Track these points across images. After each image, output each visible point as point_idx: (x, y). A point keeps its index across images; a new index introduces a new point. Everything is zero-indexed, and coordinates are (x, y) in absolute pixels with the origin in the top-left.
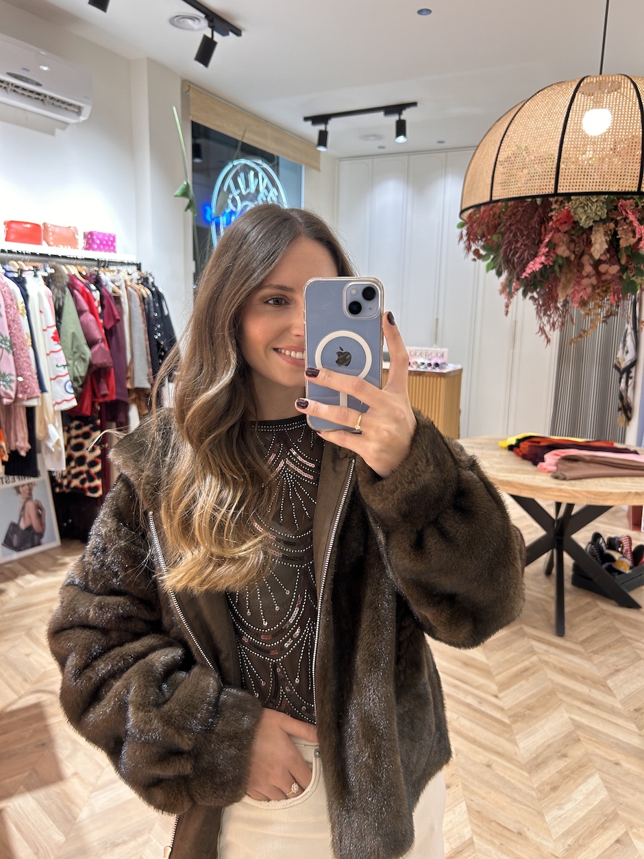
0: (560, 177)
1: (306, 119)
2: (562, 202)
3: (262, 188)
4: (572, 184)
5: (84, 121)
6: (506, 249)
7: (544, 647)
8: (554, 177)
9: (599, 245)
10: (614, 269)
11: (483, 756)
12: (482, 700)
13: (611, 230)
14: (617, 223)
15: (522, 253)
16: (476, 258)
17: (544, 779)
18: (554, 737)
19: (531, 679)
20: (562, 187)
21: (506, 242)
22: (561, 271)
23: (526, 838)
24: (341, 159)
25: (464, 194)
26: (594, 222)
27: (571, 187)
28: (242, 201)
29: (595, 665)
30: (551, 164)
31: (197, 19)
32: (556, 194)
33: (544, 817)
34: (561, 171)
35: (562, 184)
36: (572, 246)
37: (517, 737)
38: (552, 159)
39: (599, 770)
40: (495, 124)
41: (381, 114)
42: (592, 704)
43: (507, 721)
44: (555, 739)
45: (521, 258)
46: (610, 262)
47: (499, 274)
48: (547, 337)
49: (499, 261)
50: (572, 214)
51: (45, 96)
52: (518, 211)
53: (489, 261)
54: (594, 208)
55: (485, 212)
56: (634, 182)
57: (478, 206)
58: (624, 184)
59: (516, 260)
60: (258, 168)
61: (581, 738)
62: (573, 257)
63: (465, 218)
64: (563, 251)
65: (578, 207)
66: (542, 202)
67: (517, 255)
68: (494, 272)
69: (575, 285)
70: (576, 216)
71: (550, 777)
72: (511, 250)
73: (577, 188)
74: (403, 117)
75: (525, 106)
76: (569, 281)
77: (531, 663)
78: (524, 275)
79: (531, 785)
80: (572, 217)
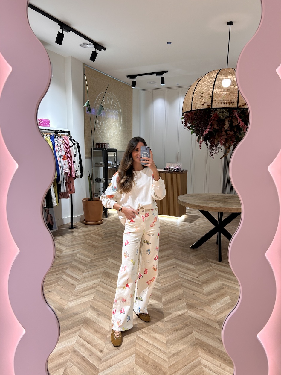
0: (213, 103)
1: (128, 76)
2: (215, 111)
3: (111, 102)
6: (197, 126)
7: (215, 265)
8: (211, 103)
9: (227, 125)
10: (232, 133)
11: (192, 292)
12: (192, 279)
13: (230, 120)
14: (232, 118)
15: (202, 128)
16: (188, 129)
17: (211, 297)
19: (209, 273)
20: (213, 106)
21: (197, 124)
22: (215, 134)
23: (204, 311)
25: (183, 108)
26: (225, 117)
27: (216, 106)
30: (210, 98)
31: (90, 44)
32: (212, 108)
33: (210, 306)
34: (213, 101)
36: (219, 125)
37: (203, 288)
40: (192, 84)
41: (155, 75)
42: (229, 279)
43: (201, 284)
44: (216, 288)
45: (202, 130)
46: (231, 130)
47: (197, 135)
48: (213, 156)
49: (195, 130)
52: (201, 113)
53: (192, 130)
54: (224, 113)
55: (190, 114)
56: (236, 104)
57: (188, 112)
58: (233, 105)
59: (200, 130)
61: (224, 288)
62: (219, 129)
63: (184, 116)
64: (216, 127)
65: (219, 112)
66: (208, 111)
68: (194, 134)
69: (220, 138)
71: (213, 297)
72: (199, 127)
73: (218, 106)
74: (163, 76)
75: (202, 79)
76: (218, 137)
77: (210, 269)
78: (203, 135)
79: (207, 299)
80: (218, 116)
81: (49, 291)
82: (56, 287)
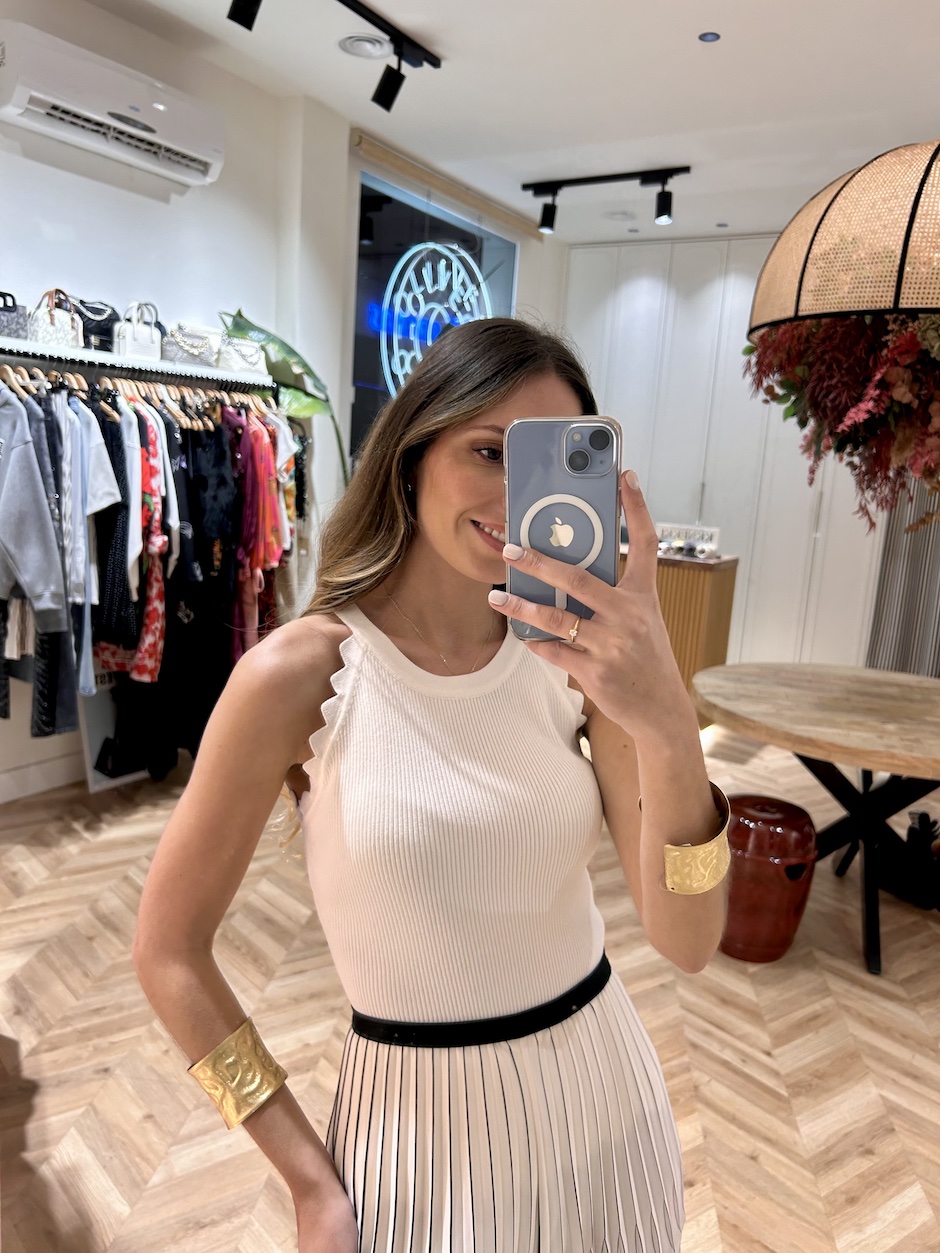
0: (903, 284)
1: (526, 187)
2: (904, 322)
3: (456, 286)
4: (921, 295)
5: (211, 184)
6: (814, 388)
7: (845, 985)
8: (895, 284)
11: (744, 1143)
12: (746, 1058)
15: (839, 395)
16: (768, 398)
17: (836, 1185)
18: (856, 1122)
19: (822, 1031)
20: (905, 300)
21: (814, 378)
22: (896, 426)
24: (573, 246)
25: (756, 304)
27: (920, 300)
28: (426, 303)
29: (923, 1018)
30: (891, 265)
31: (379, 42)
32: (896, 309)
33: (833, 1241)
34: (905, 276)
35: (906, 295)
36: (916, 388)
37: (798, 1118)
38: (893, 258)
39: (921, 1177)
40: (807, 203)
41: (636, 182)
42: (915, 1077)
43: (784, 1092)
44: (856, 1125)
45: (837, 402)
47: (803, 423)
48: (870, 519)
49: (802, 404)
50: (919, 339)
51: (160, 147)
52: (836, 331)
53: (788, 404)
55: (784, 333)
57: (775, 324)
59: (829, 404)
60: (452, 257)
61: (896, 1128)
62: (916, 404)
63: (756, 340)
64: (902, 394)
65: (928, 329)
66: (873, 321)
67: (831, 396)
68: (794, 420)
69: (917, 445)
70: (926, 343)
71: (845, 1184)
72: (822, 389)
73: (929, 301)
74: (668, 188)
75: (854, 179)
76: (908, 441)
77: (824, 1007)
78: (841, 427)
79: (817, 1192)
80: (918, 344)
81: (106, 1070)
82: (140, 1049)
